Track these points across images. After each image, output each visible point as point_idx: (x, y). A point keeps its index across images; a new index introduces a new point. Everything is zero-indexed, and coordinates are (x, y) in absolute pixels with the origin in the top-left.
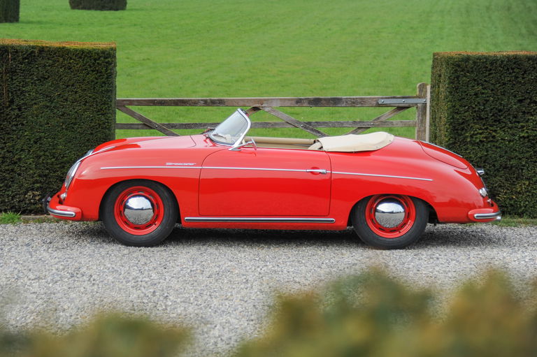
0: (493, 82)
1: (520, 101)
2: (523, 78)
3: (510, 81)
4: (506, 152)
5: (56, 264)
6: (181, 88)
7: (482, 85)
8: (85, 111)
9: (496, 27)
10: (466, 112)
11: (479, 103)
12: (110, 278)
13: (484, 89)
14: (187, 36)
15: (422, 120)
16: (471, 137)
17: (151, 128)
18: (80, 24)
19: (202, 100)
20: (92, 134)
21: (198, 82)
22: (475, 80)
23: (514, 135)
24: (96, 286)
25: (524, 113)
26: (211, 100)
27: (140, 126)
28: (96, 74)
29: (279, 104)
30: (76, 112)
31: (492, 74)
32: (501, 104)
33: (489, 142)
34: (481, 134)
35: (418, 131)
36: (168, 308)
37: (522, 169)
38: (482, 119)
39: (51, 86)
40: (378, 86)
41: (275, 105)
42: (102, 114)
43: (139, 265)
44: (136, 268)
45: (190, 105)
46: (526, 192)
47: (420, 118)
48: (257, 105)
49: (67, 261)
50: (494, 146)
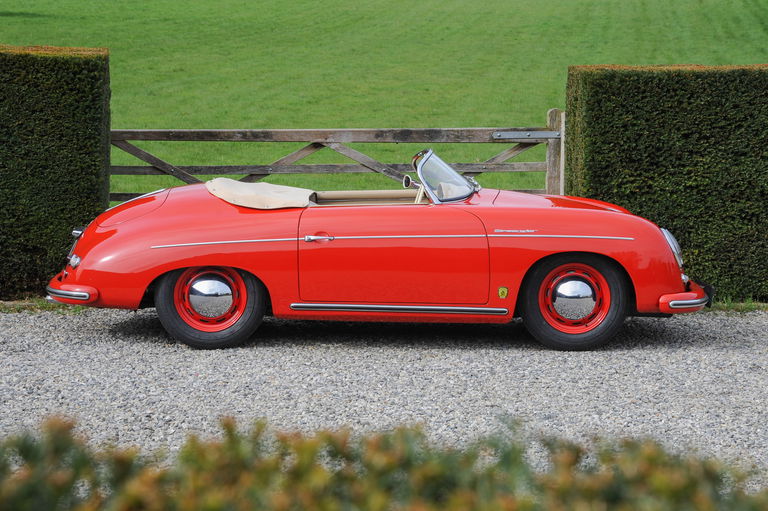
0: (648, 108)
1: (686, 136)
2: (690, 104)
3: (671, 107)
4: (667, 208)
5: (9, 374)
6: (226, 112)
7: (633, 113)
8: (60, 148)
9: (682, 27)
10: (611, 151)
11: (628, 138)
12: (88, 394)
13: (636, 118)
14: (241, 36)
15: (555, 161)
16: (619, 186)
17: (164, 173)
18: (83, 18)
19: (239, 133)
20: (70, 182)
21: (252, 104)
22: (623, 106)
23: (678, 184)
24: (65, 407)
25: (691, 153)
26: (251, 132)
27: (147, 171)
28: (77, 94)
29: (351, 138)
30: (46, 150)
31: (646, 97)
32: (659, 140)
33: (643, 194)
34: (632, 182)
35: (550, 178)
36: (169, 438)
37: (690, 233)
38: (634, 161)
39: (8, 112)
40: (511, 111)
41: (344, 140)
42: (86, 154)
43: (134, 374)
44: (127, 378)
45: (222, 139)
46: (695, 265)
47: (552, 159)
48: (319, 140)
49: (26, 370)
50: (650, 199)
